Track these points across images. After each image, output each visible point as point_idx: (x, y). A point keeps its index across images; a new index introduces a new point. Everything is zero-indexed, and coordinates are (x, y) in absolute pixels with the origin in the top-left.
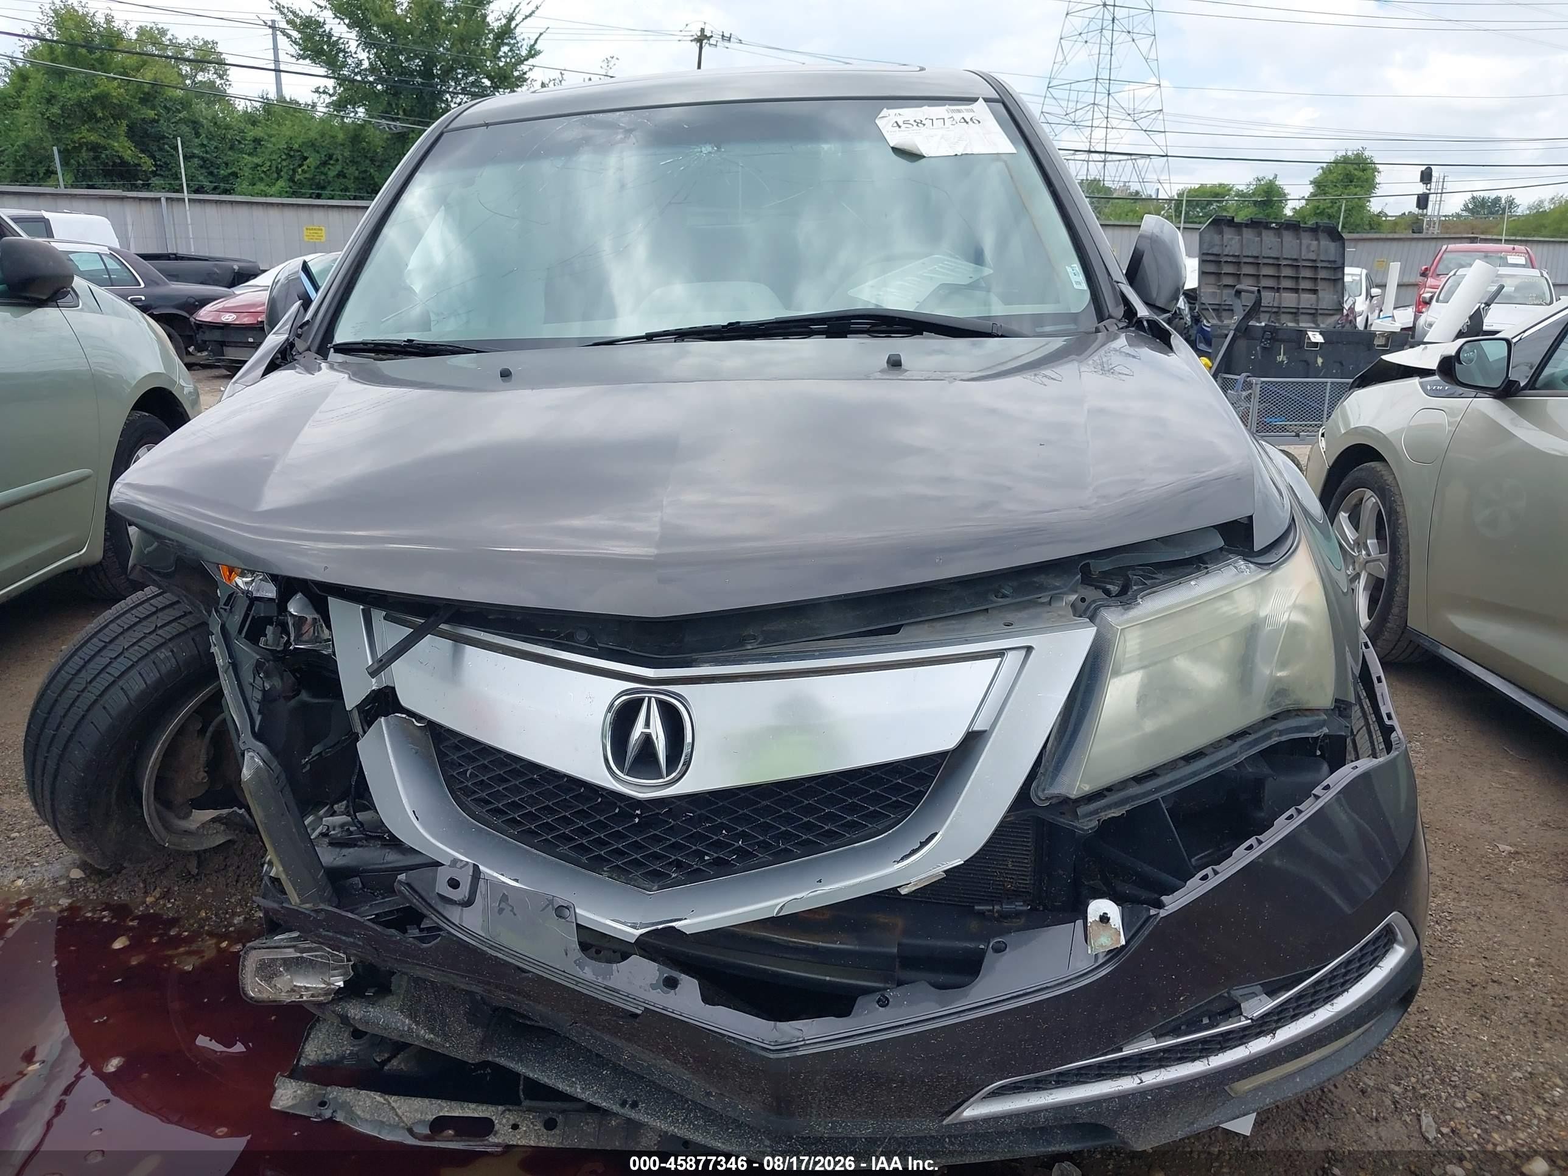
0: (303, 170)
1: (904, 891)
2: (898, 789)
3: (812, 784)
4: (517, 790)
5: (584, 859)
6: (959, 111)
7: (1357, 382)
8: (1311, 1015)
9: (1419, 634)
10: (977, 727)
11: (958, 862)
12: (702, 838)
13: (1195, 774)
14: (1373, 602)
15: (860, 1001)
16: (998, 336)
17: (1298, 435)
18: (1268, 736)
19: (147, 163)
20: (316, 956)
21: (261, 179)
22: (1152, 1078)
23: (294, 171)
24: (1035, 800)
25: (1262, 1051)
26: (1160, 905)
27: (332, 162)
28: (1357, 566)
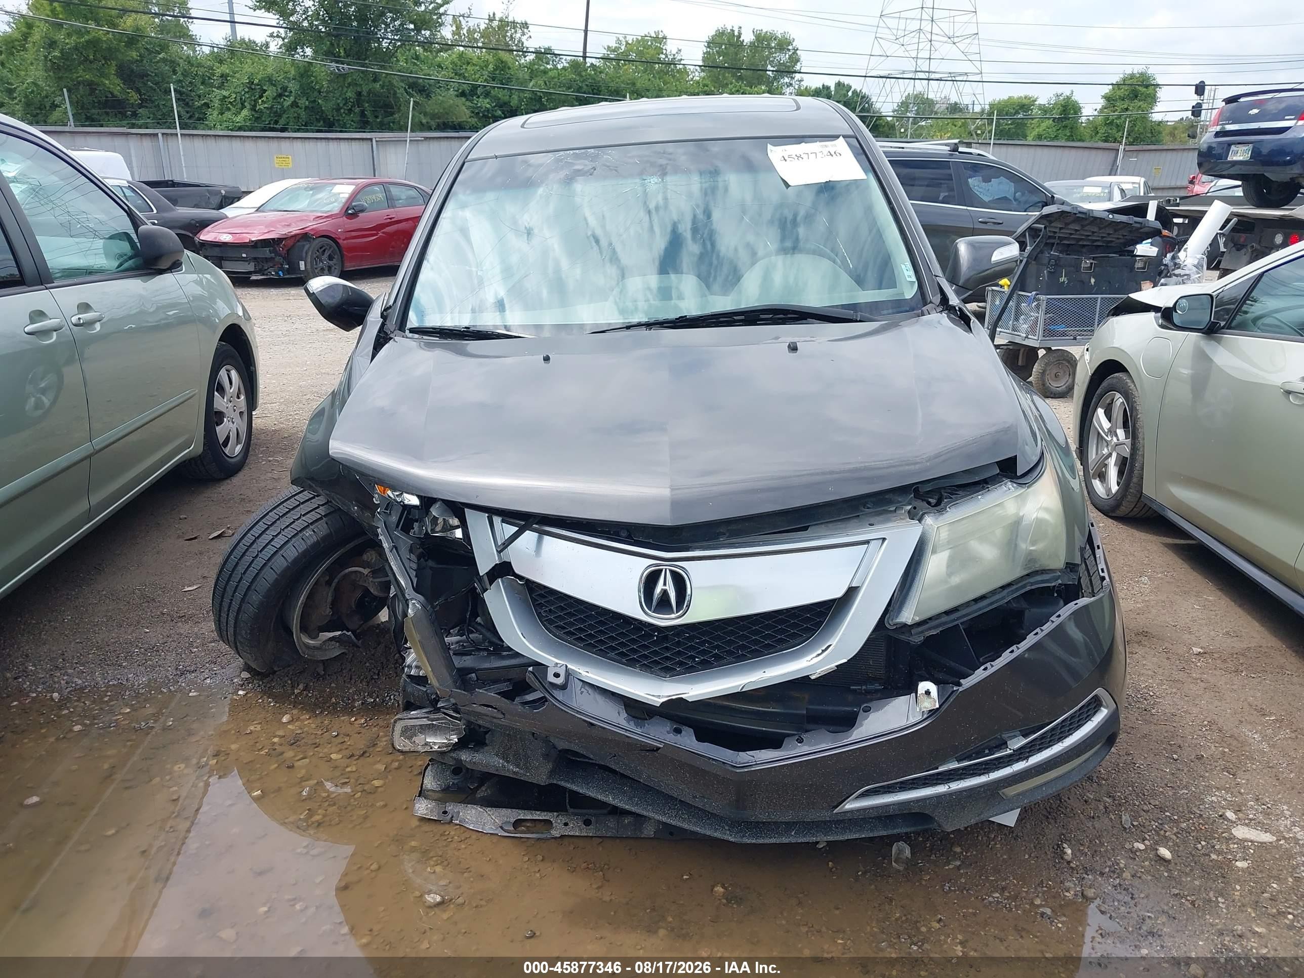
0: (262, 101)
1: (813, 677)
2: (808, 620)
3: (758, 617)
4: (582, 621)
5: (624, 660)
6: (826, 146)
7: (1112, 312)
8: (1050, 749)
9: (1151, 500)
10: (854, 585)
11: (845, 661)
12: (692, 648)
13: (980, 609)
14: (1121, 473)
15: (786, 740)
16: (856, 321)
17: (1075, 339)
18: (1024, 586)
19: (134, 97)
20: (442, 723)
21: (229, 109)
22: (955, 786)
23: (256, 101)
24: (887, 625)
25: (1021, 769)
26: (959, 685)
27: (287, 94)
28: (1110, 448)
